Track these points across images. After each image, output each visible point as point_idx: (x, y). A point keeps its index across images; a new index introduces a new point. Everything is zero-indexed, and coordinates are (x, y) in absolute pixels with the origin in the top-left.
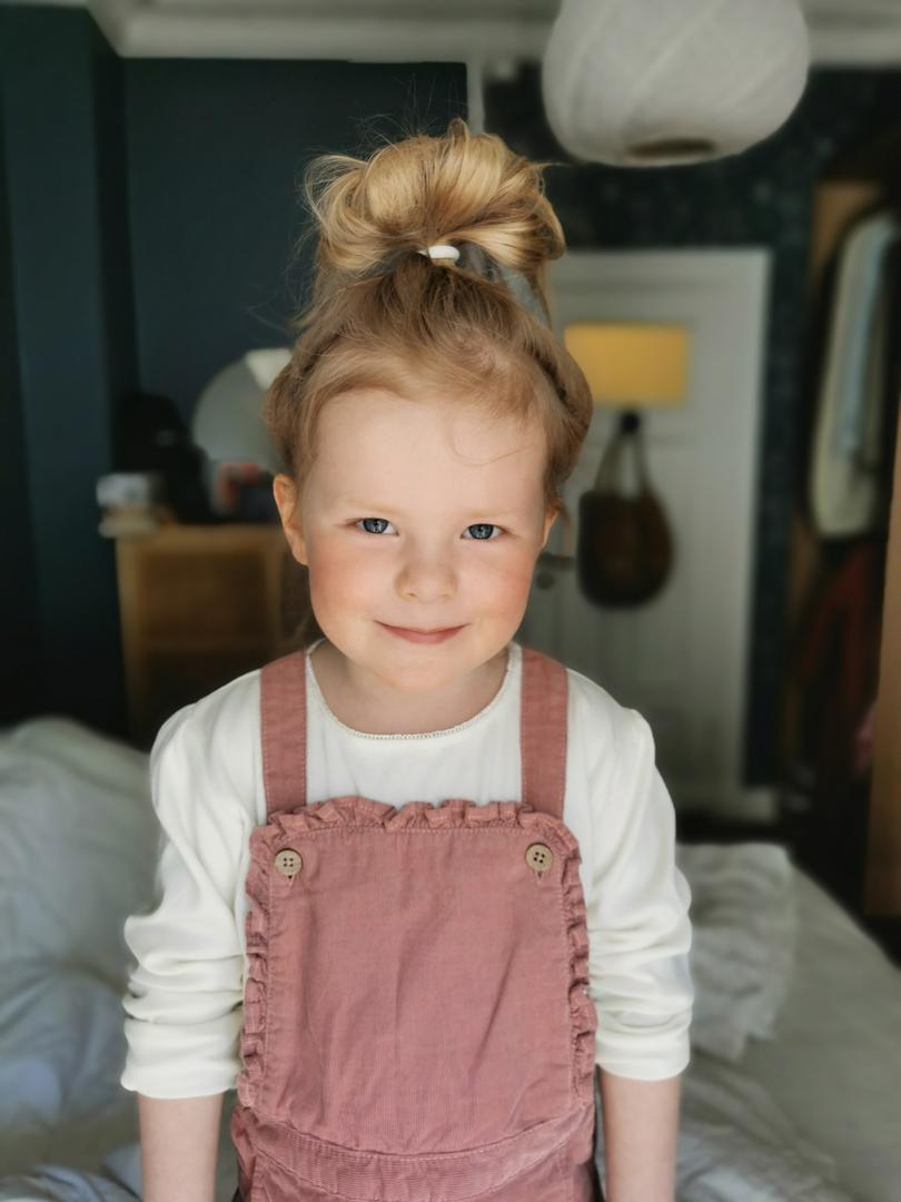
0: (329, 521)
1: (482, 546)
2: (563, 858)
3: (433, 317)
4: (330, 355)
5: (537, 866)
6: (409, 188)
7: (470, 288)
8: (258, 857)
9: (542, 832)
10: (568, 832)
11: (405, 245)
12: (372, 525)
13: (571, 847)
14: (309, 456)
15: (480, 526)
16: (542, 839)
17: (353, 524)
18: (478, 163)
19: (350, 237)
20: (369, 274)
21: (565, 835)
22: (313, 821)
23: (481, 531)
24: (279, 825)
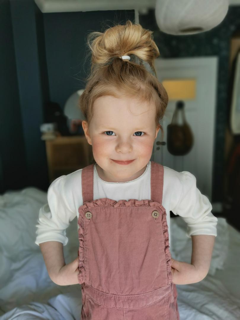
0: (97, 132)
1: (139, 138)
2: (162, 214)
3: (123, 75)
4: (96, 87)
5: (155, 217)
6: (116, 40)
7: (133, 67)
8: (81, 214)
9: (156, 207)
10: (163, 207)
11: (115, 56)
12: (109, 133)
13: (164, 211)
14: (91, 115)
15: (138, 132)
16: (156, 209)
17: (103, 133)
18: (135, 32)
19: (100, 54)
20: (106, 64)
21: (162, 208)
22: (95, 204)
23: (138, 134)
24: (87, 205)
